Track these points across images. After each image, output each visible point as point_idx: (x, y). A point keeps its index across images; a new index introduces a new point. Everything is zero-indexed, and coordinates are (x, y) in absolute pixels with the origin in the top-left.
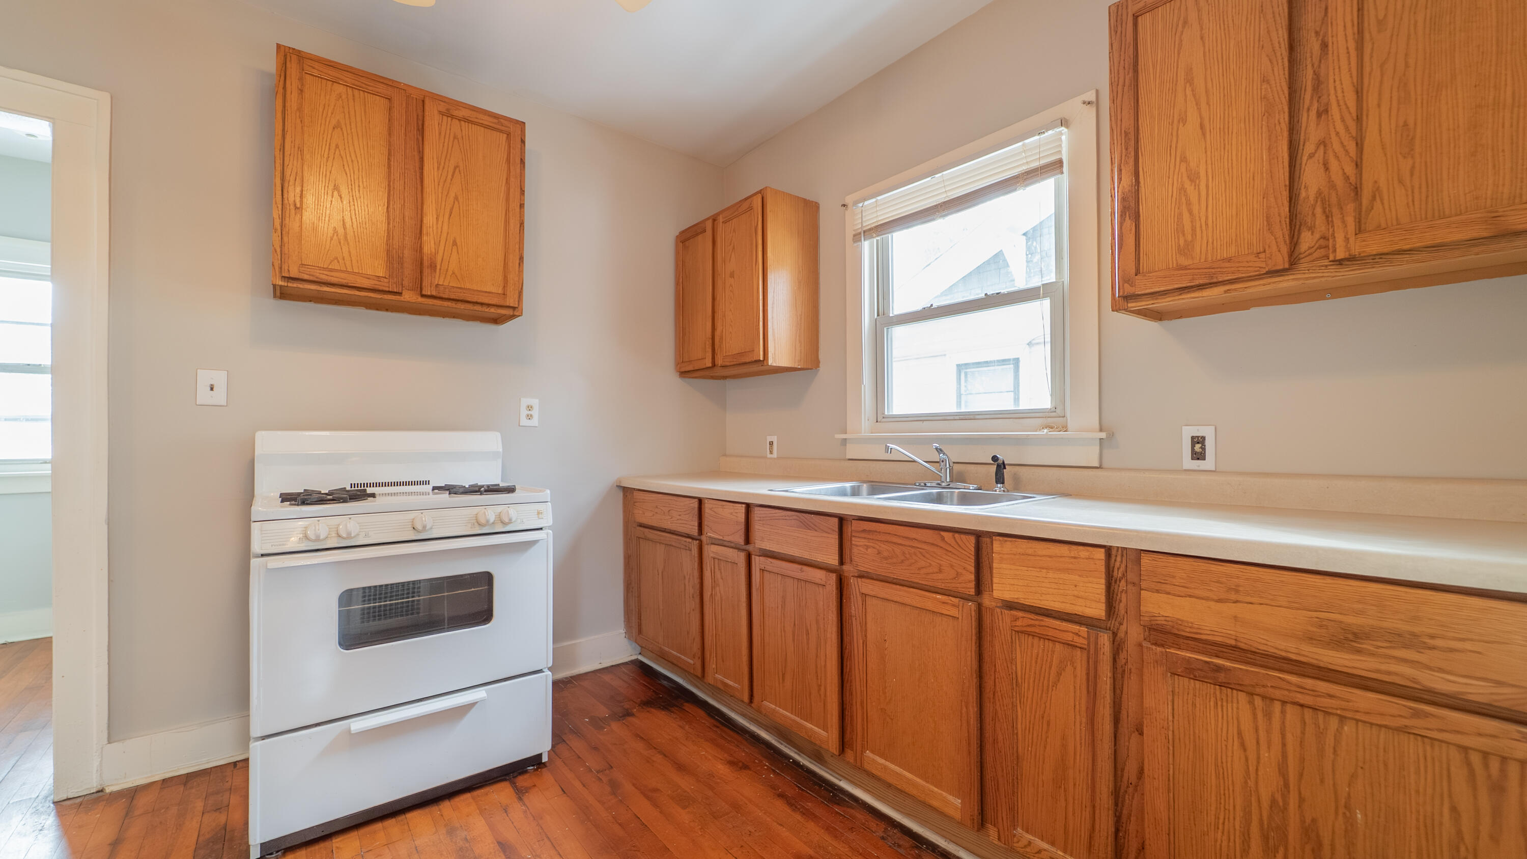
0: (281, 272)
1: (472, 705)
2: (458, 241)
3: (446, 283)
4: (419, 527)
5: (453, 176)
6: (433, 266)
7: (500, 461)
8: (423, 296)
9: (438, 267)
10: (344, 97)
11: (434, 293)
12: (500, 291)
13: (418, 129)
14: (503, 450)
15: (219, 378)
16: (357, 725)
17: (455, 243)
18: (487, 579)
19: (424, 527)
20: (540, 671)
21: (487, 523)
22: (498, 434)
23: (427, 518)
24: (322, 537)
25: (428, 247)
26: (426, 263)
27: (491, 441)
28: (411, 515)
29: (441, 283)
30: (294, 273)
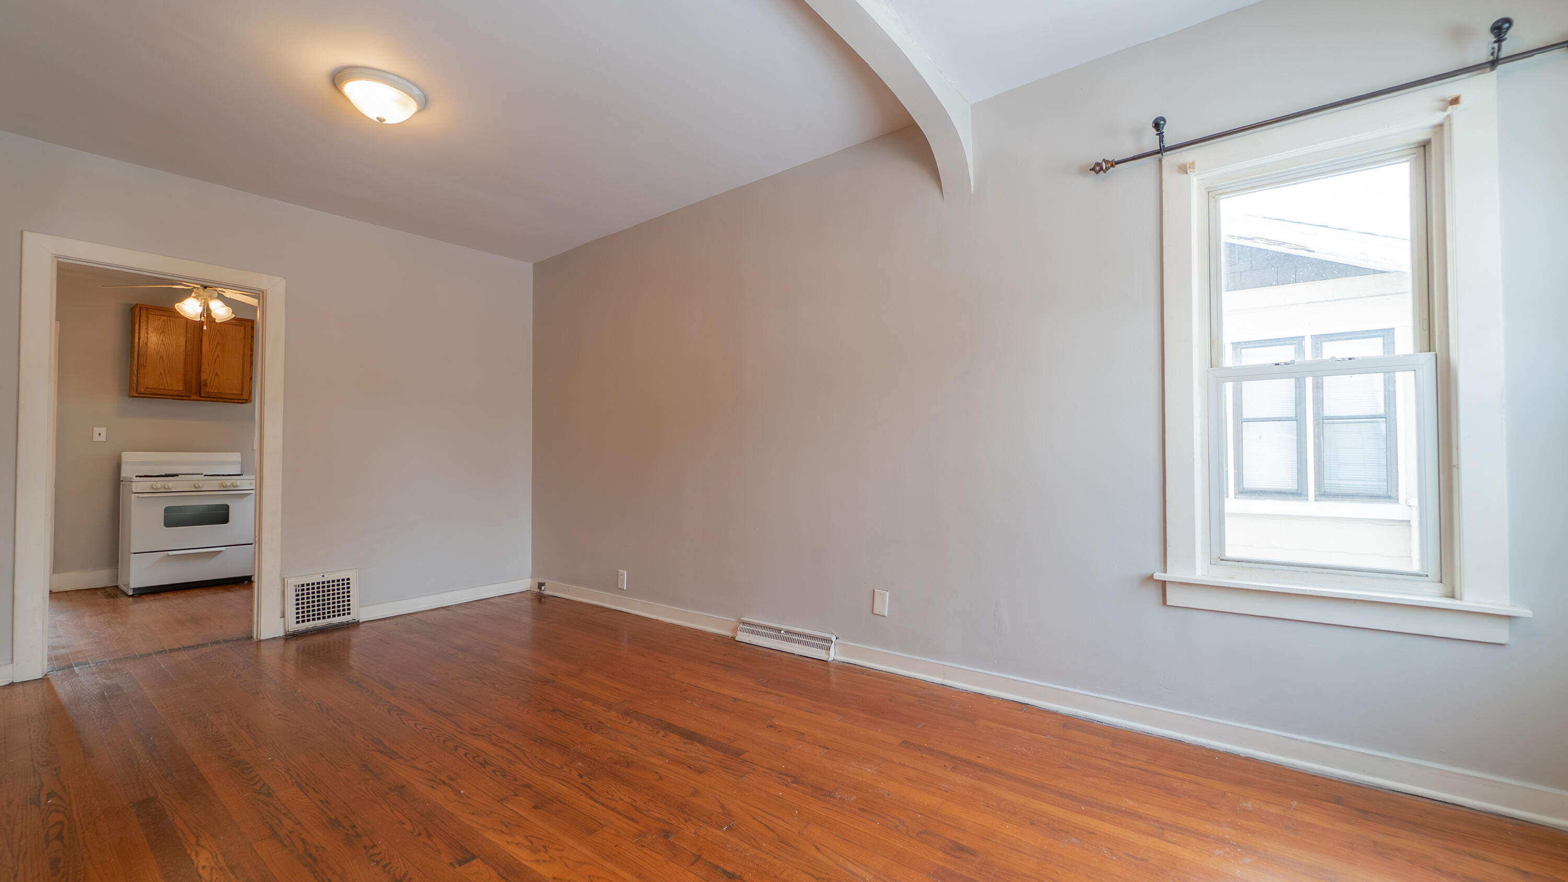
0: (137, 391)
1: (221, 551)
2: (219, 374)
3: (212, 391)
4: (197, 486)
5: (216, 347)
6: (206, 385)
7: (240, 465)
8: (200, 397)
9: (208, 385)
10: (166, 321)
11: (206, 396)
12: (240, 393)
13: (200, 329)
14: (242, 459)
15: (103, 430)
16: (170, 553)
17: (217, 374)
18: (227, 507)
19: (199, 486)
20: (251, 544)
21: (226, 486)
22: (239, 454)
23: (201, 484)
24: (159, 488)
25: (204, 376)
26: (202, 383)
27: (236, 457)
28: (194, 482)
29: (210, 391)
30: (142, 391)
